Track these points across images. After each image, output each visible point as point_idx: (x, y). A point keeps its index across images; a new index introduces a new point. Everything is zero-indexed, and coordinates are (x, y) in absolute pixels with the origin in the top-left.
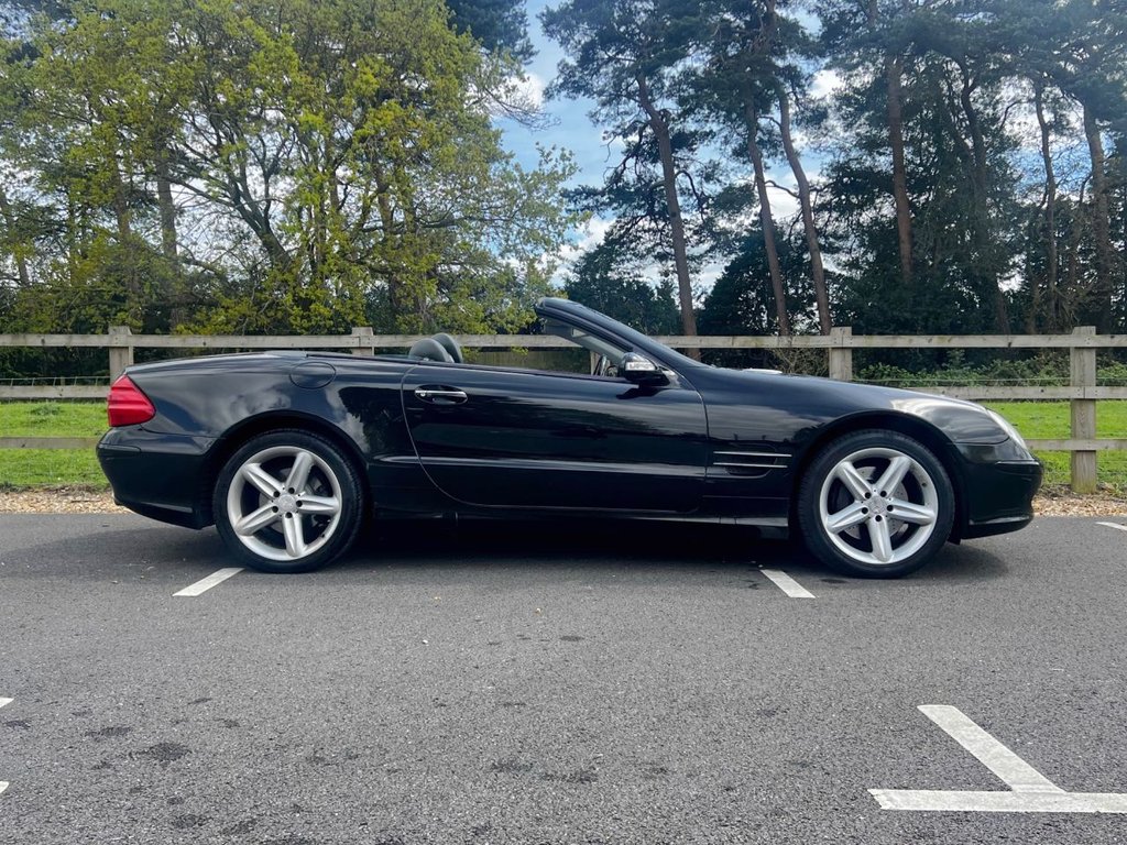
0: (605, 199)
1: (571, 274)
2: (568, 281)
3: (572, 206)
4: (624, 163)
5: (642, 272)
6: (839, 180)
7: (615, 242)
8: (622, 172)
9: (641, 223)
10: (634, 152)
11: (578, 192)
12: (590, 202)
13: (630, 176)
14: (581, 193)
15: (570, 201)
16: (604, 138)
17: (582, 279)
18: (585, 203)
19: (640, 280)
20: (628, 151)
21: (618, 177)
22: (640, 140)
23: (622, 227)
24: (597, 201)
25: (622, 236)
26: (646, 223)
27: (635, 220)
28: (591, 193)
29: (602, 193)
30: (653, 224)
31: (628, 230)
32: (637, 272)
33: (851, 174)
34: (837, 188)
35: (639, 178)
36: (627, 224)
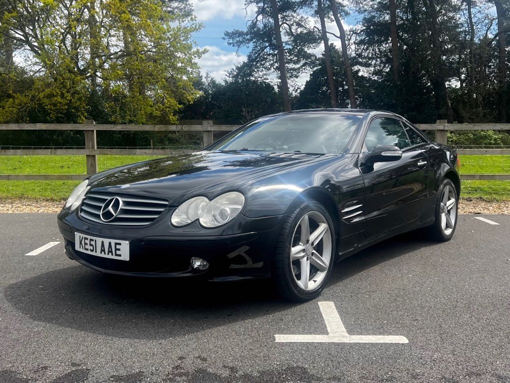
0: (248, 37)
1: (228, 78)
2: (226, 81)
3: (231, 41)
4: (256, 18)
5: (268, 77)
6: (368, 27)
7: (253, 60)
8: (256, 22)
9: (265, 50)
10: (262, 11)
11: (233, 33)
12: (241, 39)
13: (260, 25)
14: (235, 34)
15: (230, 38)
16: (245, 4)
17: (235, 80)
18: (238, 39)
19: (267, 81)
20: (258, 11)
21: (254, 25)
22: (264, 6)
23: (256, 53)
24: (244, 38)
25: (256, 58)
26: (268, 50)
27: (263, 49)
28: (240, 34)
29: (247, 34)
30: (272, 52)
31: (260, 54)
32: (265, 77)
33: (374, 24)
34: (368, 32)
35: (265, 26)
36: (259, 51)
